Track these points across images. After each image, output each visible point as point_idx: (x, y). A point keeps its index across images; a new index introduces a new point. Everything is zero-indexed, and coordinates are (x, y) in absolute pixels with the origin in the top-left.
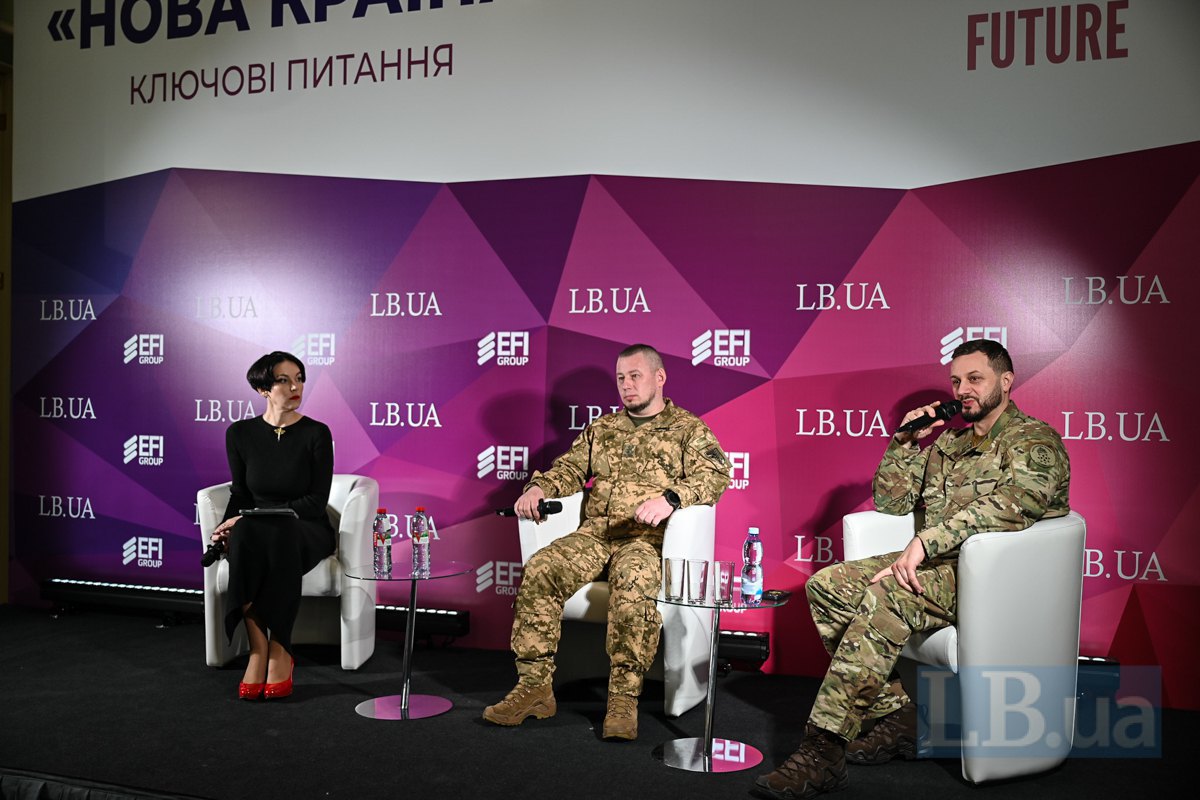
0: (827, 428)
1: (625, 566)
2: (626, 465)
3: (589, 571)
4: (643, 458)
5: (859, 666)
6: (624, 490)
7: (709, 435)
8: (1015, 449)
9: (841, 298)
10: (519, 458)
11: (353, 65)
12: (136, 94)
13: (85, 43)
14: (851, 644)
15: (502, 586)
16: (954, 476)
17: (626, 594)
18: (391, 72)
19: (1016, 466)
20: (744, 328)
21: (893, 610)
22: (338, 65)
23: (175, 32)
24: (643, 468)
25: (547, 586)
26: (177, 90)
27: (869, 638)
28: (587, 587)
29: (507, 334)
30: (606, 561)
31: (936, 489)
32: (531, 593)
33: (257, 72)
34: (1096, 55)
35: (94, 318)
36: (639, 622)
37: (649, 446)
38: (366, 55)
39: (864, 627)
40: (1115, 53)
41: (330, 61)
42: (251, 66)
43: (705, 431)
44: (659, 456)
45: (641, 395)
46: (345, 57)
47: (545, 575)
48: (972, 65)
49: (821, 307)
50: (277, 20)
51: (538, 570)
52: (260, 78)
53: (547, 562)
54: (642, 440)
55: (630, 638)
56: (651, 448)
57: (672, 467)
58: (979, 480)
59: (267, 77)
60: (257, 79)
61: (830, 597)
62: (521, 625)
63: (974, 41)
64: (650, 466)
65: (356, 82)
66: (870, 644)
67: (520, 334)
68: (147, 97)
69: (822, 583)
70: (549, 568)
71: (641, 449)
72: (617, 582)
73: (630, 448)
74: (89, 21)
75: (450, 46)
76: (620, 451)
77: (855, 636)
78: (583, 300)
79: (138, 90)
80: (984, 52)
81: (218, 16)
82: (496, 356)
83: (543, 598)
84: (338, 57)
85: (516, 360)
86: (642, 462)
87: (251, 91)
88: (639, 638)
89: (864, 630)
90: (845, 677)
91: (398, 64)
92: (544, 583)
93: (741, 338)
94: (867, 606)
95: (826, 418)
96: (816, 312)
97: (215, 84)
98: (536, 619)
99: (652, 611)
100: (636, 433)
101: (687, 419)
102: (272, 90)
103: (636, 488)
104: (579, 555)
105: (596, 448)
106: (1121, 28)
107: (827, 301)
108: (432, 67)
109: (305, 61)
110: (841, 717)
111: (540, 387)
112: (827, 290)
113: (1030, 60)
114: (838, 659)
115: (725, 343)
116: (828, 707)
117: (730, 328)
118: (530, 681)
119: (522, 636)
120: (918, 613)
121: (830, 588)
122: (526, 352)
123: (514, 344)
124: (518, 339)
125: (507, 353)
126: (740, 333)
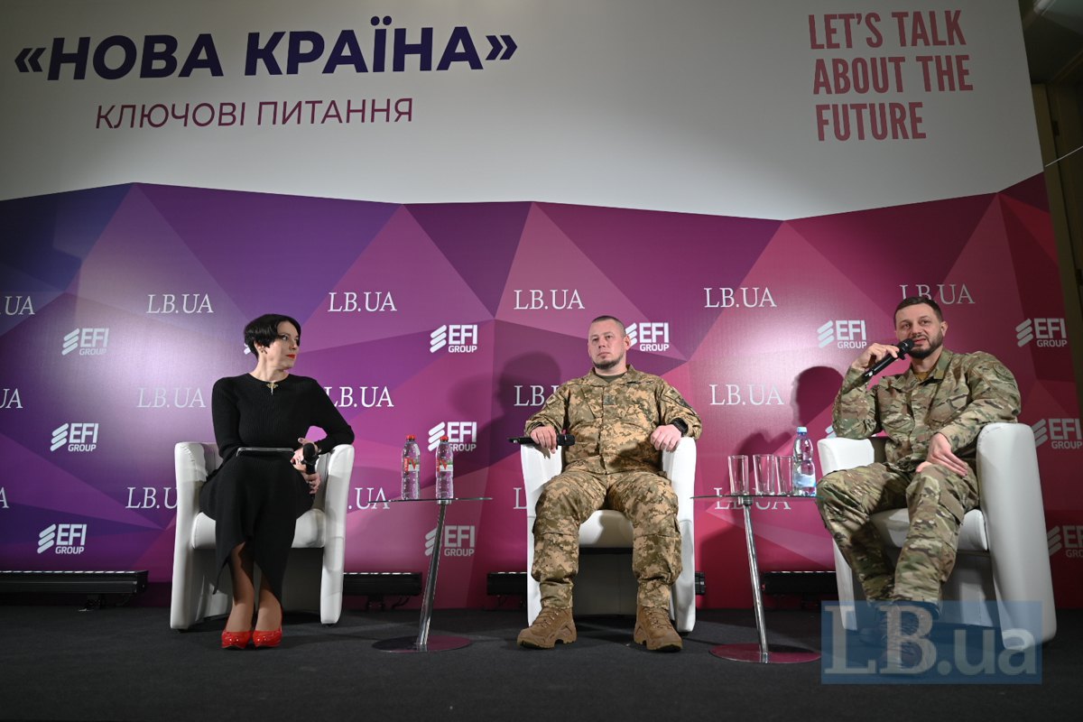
0: (735, 399)
1: (651, 483)
2: (607, 411)
3: (596, 499)
4: (624, 404)
5: (940, 541)
6: (611, 431)
9: (739, 299)
10: (468, 432)
11: (321, 111)
12: (102, 120)
13: (54, 74)
14: (925, 522)
15: (450, 548)
18: (356, 117)
20: (663, 321)
22: (306, 109)
23: (147, 72)
24: (624, 413)
25: (568, 507)
26: (146, 119)
29: (458, 327)
32: (553, 514)
33: (227, 109)
34: (905, 136)
35: (32, 313)
36: (671, 532)
37: (627, 395)
38: (333, 102)
39: (933, 507)
40: (917, 135)
41: (299, 105)
42: (222, 105)
43: (670, 386)
44: (639, 402)
45: (614, 353)
46: (314, 103)
47: (566, 497)
48: (821, 137)
49: (724, 305)
50: (251, 70)
51: (560, 491)
52: (231, 114)
53: (567, 485)
54: (618, 391)
55: (664, 548)
56: (629, 397)
59: (238, 114)
60: (228, 114)
61: (846, 496)
62: (544, 546)
63: (822, 123)
64: (631, 411)
65: (323, 122)
66: (943, 521)
67: (470, 327)
68: (114, 122)
70: (569, 491)
71: (621, 397)
72: (644, 497)
73: (609, 398)
74: (59, 57)
75: (410, 100)
77: (927, 516)
78: (526, 299)
79: (105, 117)
80: (829, 130)
81: (193, 62)
82: (447, 345)
83: (565, 518)
84: (307, 102)
85: (466, 348)
86: (623, 408)
87: (220, 124)
88: (672, 548)
89: (934, 509)
90: (930, 552)
91: (363, 111)
92: (565, 504)
93: (661, 329)
94: (931, 488)
95: (734, 393)
96: (720, 309)
97: (186, 117)
98: (560, 539)
100: (613, 386)
102: (242, 124)
103: (622, 430)
104: (586, 484)
105: (573, 401)
106: (920, 120)
107: (728, 301)
108: (393, 115)
109: (275, 104)
110: (935, 590)
111: (488, 369)
112: (728, 293)
113: (861, 136)
114: (916, 537)
115: (648, 333)
116: (919, 582)
117: (652, 321)
118: (558, 603)
119: (547, 555)
120: (964, 496)
121: (846, 489)
122: (475, 341)
123: (464, 335)
124: (467, 331)
125: (458, 342)
126: (660, 325)
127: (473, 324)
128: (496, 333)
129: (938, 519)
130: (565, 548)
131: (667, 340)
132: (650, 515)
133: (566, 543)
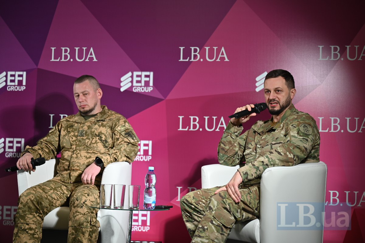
0: (195, 126)
1: (79, 194)
2: (80, 141)
3: (58, 200)
4: (90, 137)
5: (207, 239)
6: (79, 155)
7: (127, 124)
8: (292, 126)
9: (203, 55)
10: (19, 145)
14: (203, 227)
15: (7, 220)
16: (261, 142)
17: (80, 210)
19: (292, 134)
20: (150, 71)
21: (225, 208)
24: (90, 142)
25: (33, 207)
27: (213, 224)
28: (57, 210)
29: (13, 73)
30: (68, 196)
31: (251, 150)
32: (24, 212)
36: (87, 226)
37: (93, 130)
39: (210, 218)
43: (125, 122)
44: (99, 135)
45: (89, 104)
47: (32, 201)
49: (192, 60)
51: (28, 198)
53: (33, 194)
54: (89, 127)
55: (81, 235)
56: (94, 131)
57: (106, 141)
58: (273, 143)
61: (193, 206)
64: (94, 141)
66: (213, 227)
67: (21, 73)
69: (189, 199)
70: (34, 197)
71: (89, 132)
72: (74, 203)
73: (82, 131)
76: (76, 134)
77: (205, 223)
78: (58, 54)
82: (6, 85)
83: (31, 214)
85: (18, 88)
86: (89, 139)
88: (87, 235)
89: (210, 220)
92: (31, 205)
93: (148, 76)
94: (212, 207)
95: (194, 121)
96: (189, 63)
98: (27, 227)
99: (94, 220)
100: (86, 124)
101: (115, 116)
103: (86, 154)
104: (52, 191)
105: (63, 133)
107: (195, 56)
111: (31, 102)
112: (195, 51)
114: (196, 236)
115: (139, 79)
117: (142, 70)
119: (19, 237)
120: (239, 211)
121: (193, 201)
122: (24, 83)
123: (17, 78)
124: (19, 76)
125: (13, 84)
126: (147, 73)
127: (23, 71)
128: (38, 77)
129: (209, 226)
130: (30, 232)
131: (151, 84)
132: (75, 215)
133: (31, 229)
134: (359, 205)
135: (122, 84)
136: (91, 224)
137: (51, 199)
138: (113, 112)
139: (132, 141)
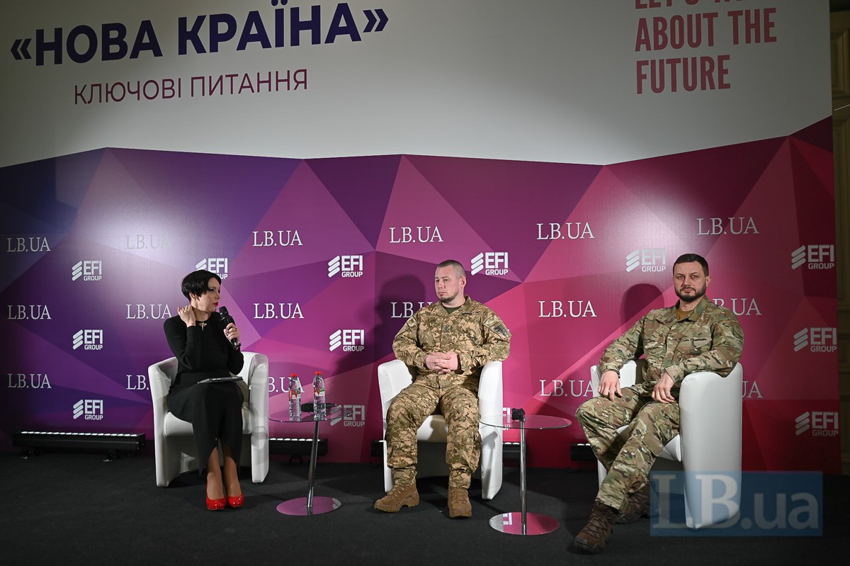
0: (558, 312)
2: (444, 337)
4: (456, 333)
5: (634, 468)
7: (495, 317)
8: (723, 324)
9: (564, 232)
10: (358, 337)
11: (237, 82)
12: (79, 97)
13: (40, 61)
14: (629, 453)
15: (348, 421)
18: (264, 86)
19: (726, 334)
20: (504, 251)
22: (227, 81)
23: (107, 56)
24: (456, 339)
25: (406, 421)
26: (109, 95)
27: (641, 451)
29: (348, 257)
31: (656, 343)
33: (168, 84)
34: (712, 87)
35: (48, 250)
36: (470, 442)
37: (460, 325)
38: (246, 75)
39: (638, 444)
40: (723, 86)
41: (221, 78)
42: (164, 81)
43: (493, 314)
44: (467, 332)
45: (449, 292)
46: (232, 76)
48: (640, 91)
49: (552, 238)
50: (183, 51)
52: (171, 88)
53: (402, 407)
54: (454, 322)
56: (461, 327)
57: (476, 339)
58: (695, 338)
59: (176, 88)
60: (169, 89)
63: (641, 77)
64: (461, 338)
65: (240, 92)
66: (641, 454)
67: (357, 257)
68: (87, 99)
71: (455, 327)
72: (454, 416)
73: (447, 327)
74: (42, 47)
75: (305, 71)
76: (440, 329)
77: (631, 449)
78: (398, 235)
79: (81, 95)
80: (647, 83)
81: (139, 46)
82: (341, 271)
83: (404, 430)
84: (227, 76)
85: (354, 274)
86: (456, 336)
87: (164, 97)
88: (470, 452)
89: (638, 446)
90: (625, 474)
91: (269, 81)
92: (403, 420)
93: (502, 257)
94: (640, 430)
95: (557, 307)
96: (549, 241)
97: (138, 92)
98: (402, 444)
99: (478, 435)
100: (450, 318)
101: (482, 308)
102: (180, 96)
104: (420, 399)
105: (422, 328)
106: (726, 71)
107: (556, 234)
108: (293, 84)
109: (203, 78)
110: (621, 499)
112: (556, 227)
113: (674, 89)
114: (620, 462)
115: (492, 260)
116: (612, 492)
117: (495, 251)
118: (403, 482)
122: (361, 268)
123: (353, 263)
124: (355, 260)
125: (348, 269)
126: (502, 254)
127: (359, 255)
128: (377, 261)
129: (638, 452)
131: (506, 266)
132: (457, 429)
134: (749, 396)
135: (473, 267)
136: (474, 440)
137: (420, 407)
138: (477, 303)
139: (503, 337)
